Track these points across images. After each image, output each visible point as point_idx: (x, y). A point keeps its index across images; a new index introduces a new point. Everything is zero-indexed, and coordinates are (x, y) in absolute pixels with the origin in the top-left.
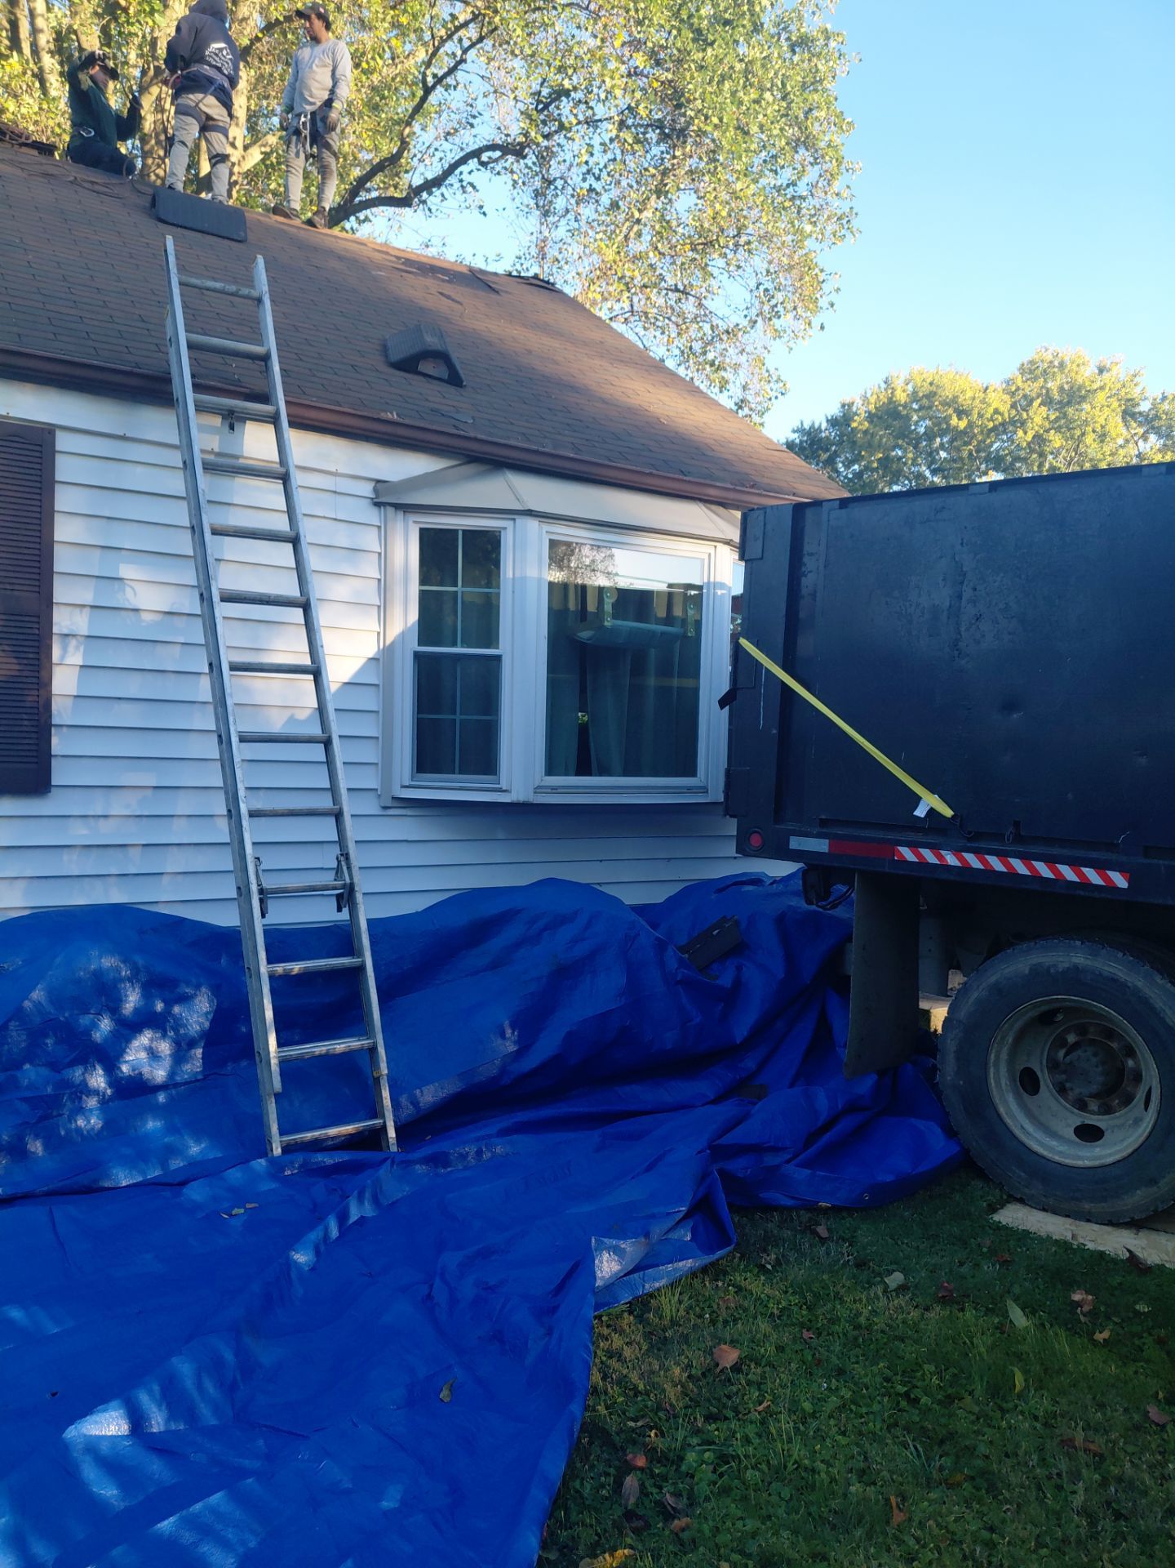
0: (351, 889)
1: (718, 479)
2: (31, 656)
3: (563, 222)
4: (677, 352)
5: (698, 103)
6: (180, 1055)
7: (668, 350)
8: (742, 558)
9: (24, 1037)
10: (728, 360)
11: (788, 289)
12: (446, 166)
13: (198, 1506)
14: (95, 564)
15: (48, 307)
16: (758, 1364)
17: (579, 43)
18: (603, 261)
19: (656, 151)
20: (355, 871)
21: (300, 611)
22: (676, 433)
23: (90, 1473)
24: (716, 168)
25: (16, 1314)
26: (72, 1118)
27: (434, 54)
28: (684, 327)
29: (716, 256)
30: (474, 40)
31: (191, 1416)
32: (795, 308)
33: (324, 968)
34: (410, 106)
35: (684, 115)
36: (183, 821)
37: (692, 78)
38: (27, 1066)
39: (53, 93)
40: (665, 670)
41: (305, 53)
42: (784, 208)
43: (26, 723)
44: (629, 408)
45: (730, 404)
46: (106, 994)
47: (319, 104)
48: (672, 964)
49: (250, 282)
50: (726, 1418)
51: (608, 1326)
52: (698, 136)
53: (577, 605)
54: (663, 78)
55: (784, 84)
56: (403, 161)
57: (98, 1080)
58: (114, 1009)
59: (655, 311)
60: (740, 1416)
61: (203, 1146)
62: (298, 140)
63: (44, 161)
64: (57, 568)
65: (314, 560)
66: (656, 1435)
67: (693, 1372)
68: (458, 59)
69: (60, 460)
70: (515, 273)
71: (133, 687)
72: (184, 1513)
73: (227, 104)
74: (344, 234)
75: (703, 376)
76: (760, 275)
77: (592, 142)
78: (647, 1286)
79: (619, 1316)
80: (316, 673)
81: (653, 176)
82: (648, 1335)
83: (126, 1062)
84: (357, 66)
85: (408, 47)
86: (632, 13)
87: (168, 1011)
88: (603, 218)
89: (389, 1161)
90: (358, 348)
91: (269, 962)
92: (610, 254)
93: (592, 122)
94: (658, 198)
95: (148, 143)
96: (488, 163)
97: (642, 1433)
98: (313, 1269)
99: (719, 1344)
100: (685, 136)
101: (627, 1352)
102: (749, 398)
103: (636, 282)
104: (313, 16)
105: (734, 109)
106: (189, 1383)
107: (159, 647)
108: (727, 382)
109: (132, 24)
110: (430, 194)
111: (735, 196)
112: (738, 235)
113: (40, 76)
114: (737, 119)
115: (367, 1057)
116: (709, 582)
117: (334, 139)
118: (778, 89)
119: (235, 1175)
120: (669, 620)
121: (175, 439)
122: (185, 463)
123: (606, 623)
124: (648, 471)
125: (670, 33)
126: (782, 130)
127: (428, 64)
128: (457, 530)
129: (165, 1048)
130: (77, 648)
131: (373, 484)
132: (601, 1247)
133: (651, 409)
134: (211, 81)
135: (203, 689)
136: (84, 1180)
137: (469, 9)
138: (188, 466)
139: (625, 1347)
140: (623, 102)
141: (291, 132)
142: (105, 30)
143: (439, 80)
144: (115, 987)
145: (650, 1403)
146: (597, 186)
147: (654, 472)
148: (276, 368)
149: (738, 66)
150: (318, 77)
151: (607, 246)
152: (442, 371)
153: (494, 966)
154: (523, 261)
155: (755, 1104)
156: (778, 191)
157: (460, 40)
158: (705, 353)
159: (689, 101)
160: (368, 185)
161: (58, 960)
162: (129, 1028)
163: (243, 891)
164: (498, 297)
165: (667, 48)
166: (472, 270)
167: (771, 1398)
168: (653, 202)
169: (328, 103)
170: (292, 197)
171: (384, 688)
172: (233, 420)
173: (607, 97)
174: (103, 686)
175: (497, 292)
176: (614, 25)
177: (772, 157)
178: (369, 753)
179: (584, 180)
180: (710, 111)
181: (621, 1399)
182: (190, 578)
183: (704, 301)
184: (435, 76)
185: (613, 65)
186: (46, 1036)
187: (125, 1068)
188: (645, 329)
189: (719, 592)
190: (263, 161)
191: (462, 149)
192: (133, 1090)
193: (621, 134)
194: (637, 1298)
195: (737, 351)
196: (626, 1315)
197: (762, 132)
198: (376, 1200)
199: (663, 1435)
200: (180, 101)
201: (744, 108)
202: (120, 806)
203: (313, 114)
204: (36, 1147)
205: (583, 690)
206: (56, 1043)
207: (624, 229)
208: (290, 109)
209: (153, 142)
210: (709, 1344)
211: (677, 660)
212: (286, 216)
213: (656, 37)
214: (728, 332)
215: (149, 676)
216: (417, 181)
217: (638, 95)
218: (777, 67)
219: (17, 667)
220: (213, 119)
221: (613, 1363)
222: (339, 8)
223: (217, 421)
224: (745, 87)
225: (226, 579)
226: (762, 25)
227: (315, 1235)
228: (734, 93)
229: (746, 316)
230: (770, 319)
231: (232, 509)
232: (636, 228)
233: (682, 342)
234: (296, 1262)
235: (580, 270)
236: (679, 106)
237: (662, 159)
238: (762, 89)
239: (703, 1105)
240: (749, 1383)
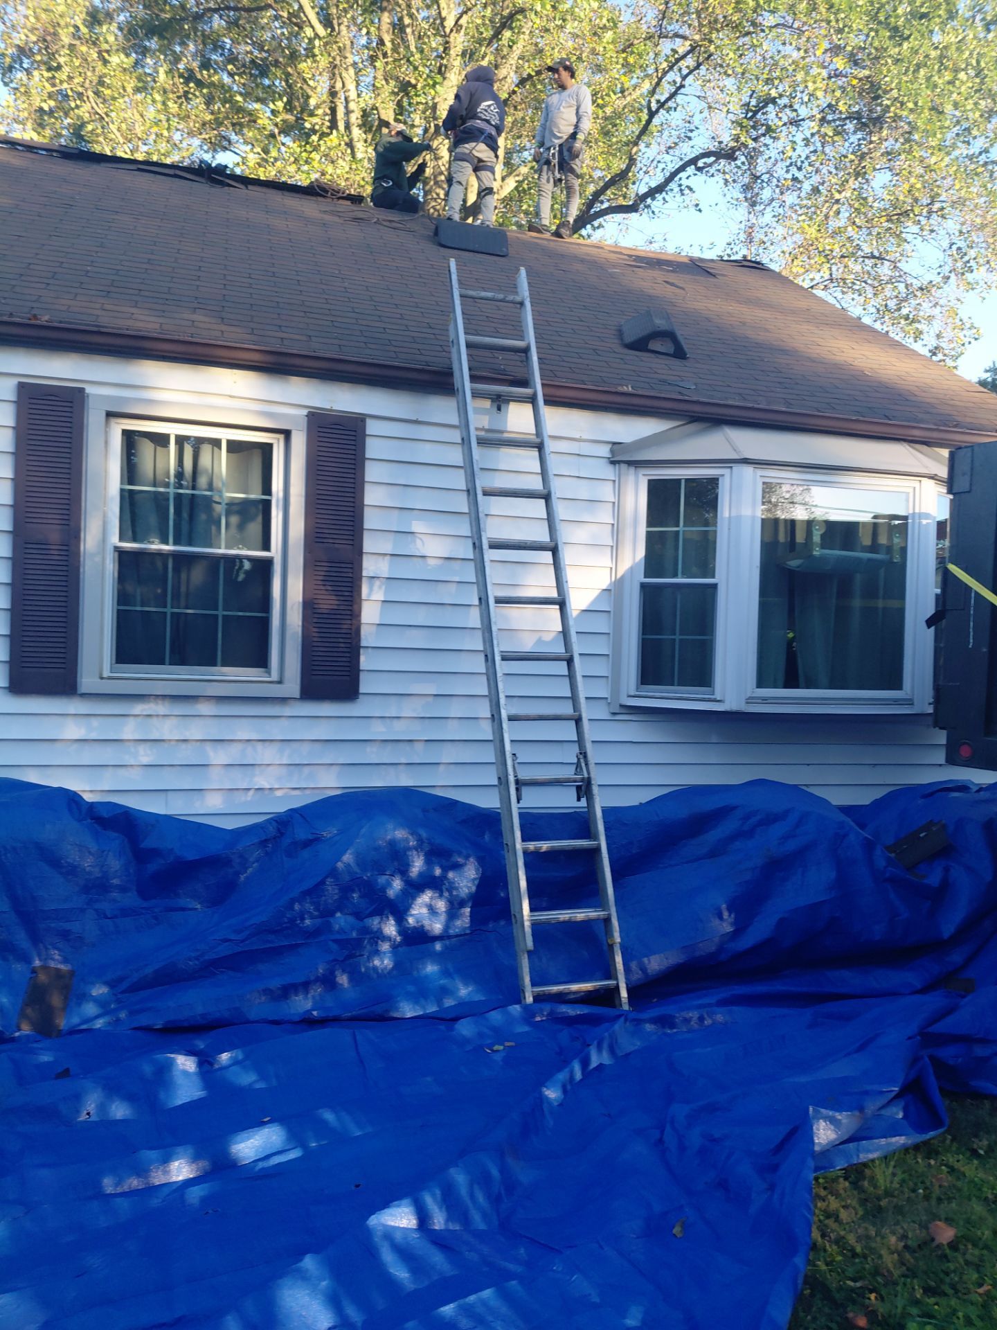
0: (588, 782)
1: (921, 421)
2: (347, 594)
3: (769, 209)
4: (874, 310)
5: (895, 93)
6: (452, 914)
7: (864, 309)
8: (950, 491)
9: (337, 891)
10: (921, 314)
11: (980, 245)
12: (668, 174)
13: (472, 1298)
14: (393, 522)
15: (360, 322)
16: (975, 1245)
17: (784, 57)
18: (805, 239)
19: (854, 139)
20: (592, 767)
21: (550, 553)
22: (880, 383)
23: (388, 1257)
24: (911, 147)
25: (329, 1116)
26: (369, 959)
27: (658, 84)
28: (880, 288)
29: (910, 224)
30: (691, 68)
31: (465, 1219)
32: (988, 262)
33: (567, 848)
34: (636, 129)
35: (881, 105)
36: (456, 722)
37: (889, 71)
38: (338, 915)
39: (359, 155)
40: (871, 591)
41: (555, 99)
42: (977, 174)
43: (342, 645)
44: (835, 364)
45: (925, 352)
46: (396, 859)
47: (565, 137)
48: (881, 863)
49: (514, 288)
50: (946, 1295)
51: (825, 1188)
52: (894, 121)
53: (786, 537)
54: (861, 75)
55: (978, 62)
56: (630, 174)
57: (390, 929)
58: (403, 871)
59: (853, 276)
60: (960, 1294)
61: (470, 989)
62: (549, 169)
63: (355, 209)
64: (366, 526)
65: (561, 511)
66: (876, 1298)
67: (910, 1243)
68: (678, 85)
69: (369, 441)
70: (726, 258)
71: (421, 616)
72: (461, 1301)
73: (494, 148)
74: (581, 241)
75: (898, 329)
76: (952, 236)
77: (794, 139)
78: (861, 1156)
79: (835, 1180)
80: (562, 603)
81: (852, 161)
82: (863, 1202)
83: (412, 915)
84: (594, 102)
85: (634, 81)
86: (833, 23)
87: (443, 877)
88: (805, 202)
89: (622, 1019)
90: (598, 334)
91: (524, 840)
92: (812, 232)
93: (795, 122)
94: (856, 179)
95: (428, 184)
96: (703, 168)
97: (862, 1293)
98: (561, 1105)
99: (934, 1220)
100: (881, 123)
101: (844, 1215)
102: (943, 345)
103: (834, 254)
104: (561, 69)
105: (929, 93)
106: (464, 1191)
107: (441, 585)
108: (921, 333)
109: (419, 96)
110: (653, 199)
111: (928, 169)
112: (932, 203)
113: (350, 145)
114: (932, 101)
115: (602, 926)
116: (914, 513)
117: (576, 165)
118: (973, 68)
119: (496, 1017)
120: (874, 547)
121: (454, 420)
122: (463, 439)
123: (815, 553)
124: (854, 418)
125: (868, 36)
126: (976, 104)
127: (653, 92)
128: (680, 480)
129: (441, 905)
130: (380, 587)
131: (610, 446)
132: (819, 1117)
133: (856, 363)
134: (481, 131)
135: (473, 618)
136: (378, 1009)
137: (688, 43)
138: (465, 442)
139: (842, 1210)
140: (824, 101)
141: (542, 162)
142: (399, 104)
143: (662, 105)
144: (405, 852)
145: (867, 1266)
146: (800, 175)
147: (861, 418)
148: (535, 358)
149: (934, 54)
150: (564, 116)
151: (809, 226)
152: (668, 347)
153: (713, 853)
154: (732, 246)
155: (964, 997)
156: (971, 160)
157: (680, 70)
158: (899, 309)
159: (886, 92)
160: (602, 198)
161: (363, 830)
162: (415, 887)
163: (503, 781)
164: (715, 280)
165: (864, 49)
166: (692, 260)
167: (991, 1282)
168: (853, 184)
169: (573, 136)
170: (543, 216)
171: (615, 614)
172: (500, 402)
173: (809, 100)
174: (398, 616)
175: (714, 276)
176: (816, 37)
177: (965, 130)
178: (601, 668)
179: (787, 171)
180: (906, 98)
181: (839, 1258)
182: (465, 529)
183: (898, 265)
184: (658, 101)
185: (815, 71)
186: (353, 891)
187: (411, 920)
188: (843, 293)
189: (924, 522)
190: (516, 188)
191: (681, 159)
192: (416, 938)
193: (822, 129)
194: (851, 1165)
195: (931, 305)
196: (841, 1180)
197: (956, 109)
198: (612, 1051)
199: (882, 1299)
200: (458, 150)
201: (939, 90)
202: (409, 709)
203: (561, 146)
204: (343, 979)
205: (791, 610)
206: (360, 897)
207: (824, 210)
208: (542, 144)
209: (432, 183)
210: (924, 1218)
211: (881, 584)
212: (539, 231)
213: (854, 41)
214: (921, 289)
215: (433, 608)
216: (643, 190)
217: (838, 94)
218: (972, 47)
219: (337, 602)
220: (483, 161)
221: (830, 1222)
222: (580, 59)
223: (487, 404)
224: (940, 71)
225: (494, 530)
226: (957, 12)
227: (562, 1076)
228: (928, 79)
229: (939, 273)
230: (963, 274)
231: (497, 474)
232: (835, 207)
233: (877, 302)
234: (547, 1098)
235: (785, 249)
236: (877, 97)
237: (859, 145)
238: (956, 71)
239: (910, 994)
240: (967, 1263)
